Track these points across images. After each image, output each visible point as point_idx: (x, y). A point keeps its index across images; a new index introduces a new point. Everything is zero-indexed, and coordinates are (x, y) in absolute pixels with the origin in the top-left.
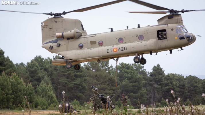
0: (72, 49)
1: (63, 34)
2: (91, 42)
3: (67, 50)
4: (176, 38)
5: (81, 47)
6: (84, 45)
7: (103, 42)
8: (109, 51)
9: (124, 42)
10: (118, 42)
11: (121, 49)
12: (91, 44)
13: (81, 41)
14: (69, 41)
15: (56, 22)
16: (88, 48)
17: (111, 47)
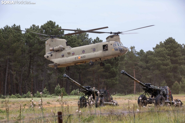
0: (58, 58)
1: (53, 49)
2: (68, 53)
3: (56, 58)
4: (113, 50)
5: (63, 56)
6: (64, 55)
7: (74, 53)
8: (76, 58)
9: (85, 53)
10: (82, 53)
11: (82, 57)
12: (68, 54)
13: (63, 52)
14: (57, 52)
15: (52, 41)
16: (66, 57)
17: (77, 56)
